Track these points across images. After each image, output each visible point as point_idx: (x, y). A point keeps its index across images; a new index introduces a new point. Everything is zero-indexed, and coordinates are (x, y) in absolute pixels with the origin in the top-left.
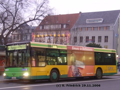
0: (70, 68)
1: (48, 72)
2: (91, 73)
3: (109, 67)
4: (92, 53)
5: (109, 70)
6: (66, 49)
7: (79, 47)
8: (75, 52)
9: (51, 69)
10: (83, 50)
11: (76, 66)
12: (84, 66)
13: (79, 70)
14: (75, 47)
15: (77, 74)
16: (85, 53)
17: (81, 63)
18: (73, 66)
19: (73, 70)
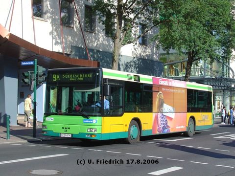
0: (156, 118)
1: (126, 125)
2: (182, 127)
3: (203, 115)
4: (184, 91)
5: (204, 120)
6: (152, 83)
7: (168, 81)
8: (163, 89)
9: (130, 121)
10: (173, 85)
11: (164, 114)
12: (174, 114)
13: (167, 120)
14: (163, 80)
15: (164, 128)
16: (175, 91)
17: (171, 108)
18: (160, 115)
19: (159, 122)
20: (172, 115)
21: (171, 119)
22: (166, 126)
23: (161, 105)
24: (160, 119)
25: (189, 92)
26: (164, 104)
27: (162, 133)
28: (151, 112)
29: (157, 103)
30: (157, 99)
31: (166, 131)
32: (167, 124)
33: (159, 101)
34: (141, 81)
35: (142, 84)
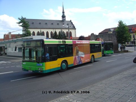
0: (75, 58)
1: (59, 64)
2: (88, 60)
4: (88, 45)
6: (72, 43)
7: (80, 41)
8: (78, 45)
9: (61, 62)
10: (83, 43)
12: (84, 55)
13: (81, 58)
14: (78, 41)
15: (79, 62)
16: (84, 45)
17: (82, 53)
18: (77, 56)
19: (77, 60)
20: (83, 56)
21: (83, 57)
22: (80, 61)
23: (77, 52)
24: (77, 58)
25: (91, 45)
26: (79, 52)
27: (78, 64)
28: (73, 56)
29: (75, 52)
30: (75, 50)
31: (80, 63)
32: (81, 60)
33: (76, 51)
34: (66, 43)
35: (67, 44)
